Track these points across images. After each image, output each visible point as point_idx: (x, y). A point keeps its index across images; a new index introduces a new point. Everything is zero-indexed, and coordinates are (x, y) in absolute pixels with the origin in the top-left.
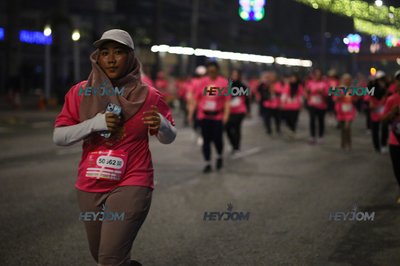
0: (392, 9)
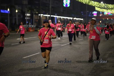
0: (106, 4)
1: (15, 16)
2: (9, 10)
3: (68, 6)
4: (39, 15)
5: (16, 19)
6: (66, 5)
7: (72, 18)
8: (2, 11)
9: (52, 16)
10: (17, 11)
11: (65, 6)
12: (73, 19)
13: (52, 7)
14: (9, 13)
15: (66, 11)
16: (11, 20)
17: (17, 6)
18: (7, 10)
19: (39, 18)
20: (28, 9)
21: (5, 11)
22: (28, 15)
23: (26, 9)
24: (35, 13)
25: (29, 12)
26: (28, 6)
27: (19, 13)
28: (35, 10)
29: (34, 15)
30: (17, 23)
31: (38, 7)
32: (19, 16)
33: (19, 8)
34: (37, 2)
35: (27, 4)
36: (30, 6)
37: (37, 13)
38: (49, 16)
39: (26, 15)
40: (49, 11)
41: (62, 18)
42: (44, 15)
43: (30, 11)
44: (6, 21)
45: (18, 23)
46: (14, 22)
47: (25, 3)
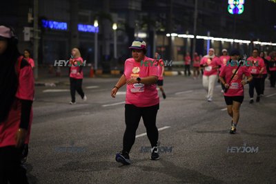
1: (111, 39)
2: (96, 24)
3: (241, 12)
4: (168, 35)
5: (112, 45)
6: (236, 10)
7: (248, 42)
8: (81, 28)
9: (198, 37)
10: (115, 27)
11: (231, 11)
12: (251, 44)
13: (200, 16)
14: (97, 31)
15: (234, 25)
16: (101, 48)
17: (115, 16)
18: (93, 24)
19: (166, 43)
20: (142, 22)
21: (89, 27)
22: (142, 35)
23: (137, 21)
24: (157, 30)
25: (143, 29)
26: (141, 14)
27: (120, 32)
28: (157, 22)
29: (156, 37)
30: (116, 56)
31: (164, 17)
32: (120, 39)
33: (120, 19)
34: (162, 5)
35: (140, 9)
36: (146, 14)
37: (162, 30)
38: (192, 37)
39: (135, 35)
40: (192, 24)
41: (223, 43)
42: (180, 36)
43: (146, 25)
44: (90, 50)
45: (118, 56)
46: (108, 53)
47: (133, 8)
